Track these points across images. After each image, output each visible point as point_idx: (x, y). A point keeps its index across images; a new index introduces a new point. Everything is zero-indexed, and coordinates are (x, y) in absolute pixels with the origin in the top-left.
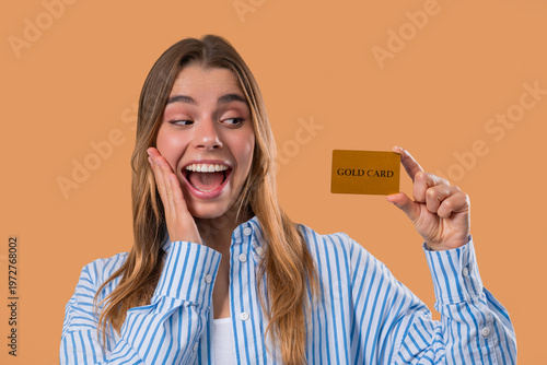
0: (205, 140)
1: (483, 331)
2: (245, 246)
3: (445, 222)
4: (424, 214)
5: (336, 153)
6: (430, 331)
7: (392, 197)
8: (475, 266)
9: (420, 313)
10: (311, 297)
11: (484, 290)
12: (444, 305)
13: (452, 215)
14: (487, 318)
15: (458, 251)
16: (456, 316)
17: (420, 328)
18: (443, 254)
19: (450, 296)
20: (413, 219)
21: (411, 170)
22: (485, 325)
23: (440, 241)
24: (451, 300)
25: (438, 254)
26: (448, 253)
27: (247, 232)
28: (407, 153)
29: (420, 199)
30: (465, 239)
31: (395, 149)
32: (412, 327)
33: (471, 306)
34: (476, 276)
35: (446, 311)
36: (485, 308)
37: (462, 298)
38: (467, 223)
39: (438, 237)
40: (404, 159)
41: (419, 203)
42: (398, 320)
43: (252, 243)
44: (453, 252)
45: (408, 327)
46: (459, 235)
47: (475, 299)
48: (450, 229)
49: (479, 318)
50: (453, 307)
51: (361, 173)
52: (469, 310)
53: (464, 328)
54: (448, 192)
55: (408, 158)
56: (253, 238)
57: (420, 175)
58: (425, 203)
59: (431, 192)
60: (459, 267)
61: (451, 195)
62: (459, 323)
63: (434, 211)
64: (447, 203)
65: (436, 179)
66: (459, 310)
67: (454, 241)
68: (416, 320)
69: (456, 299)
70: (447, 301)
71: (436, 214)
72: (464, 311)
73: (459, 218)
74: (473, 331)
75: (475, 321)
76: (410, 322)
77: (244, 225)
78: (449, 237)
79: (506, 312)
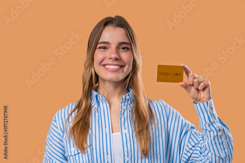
0: (113, 56)
1: (220, 134)
2: (126, 103)
3: (201, 92)
4: (193, 89)
5: (159, 66)
6: (199, 136)
7: (180, 83)
8: (214, 109)
9: (194, 130)
10: (152, 125)
11: (218, 118)
12: (203, 125)
13: (204, 89)
14: (221, 128)
15: (207, 103)
16: (209, 129)
17: (195, 135)
18: (201, 104)
19: (205, 121)
20: (189, 92)
21: (187, 73)
22: (220, 131)
23: (200, 100)
24: (206, 123)
25: (199, 105)
26: (203, 104)
27: (128, 97)
28: (186, 66)
29: (191, 84)
30: (210, 98)
31: (182, 65)
32: (192, 135)
33: (214, 124)
34: (215, 112)
35: (204, 127)
36: (220, 125)
37: (210, 121)
38: (210, 92)
39: (199, 98)
40: (185, 69)
41: (191, 85)
42: (186, 132)
43: (129, 102)
44: (205, 103)
45: (190, 135)
46: (207, 96)
47: (215, 121)
48: (203, 95)
49: (217, 129)
50: (207, 125)
51: (168, 74)
52: (213, 126)
53: (212, 133)
54: (202, 80)
55: (186, 68)
56: (130, 100)
57: (191, 74)
58: (193, 85)
59: (196, 80)
60: (208, 109)
61: (203, 81)
62: (210, 131)
63: (197, 88)
64: (202, 84)
65: (197, 76)
66: (209, 126)
67: (205, 99)
68: (193, 132)
69: (208, 122)
70: (204, 123)
71: (198, 89)
72: (211, 126)
73: (206, 90)
74: (215, 134)
75: (216, 130)
76: (191, 133)
77: (127, 94)
78: (203, 98)
79: (227, 126)
